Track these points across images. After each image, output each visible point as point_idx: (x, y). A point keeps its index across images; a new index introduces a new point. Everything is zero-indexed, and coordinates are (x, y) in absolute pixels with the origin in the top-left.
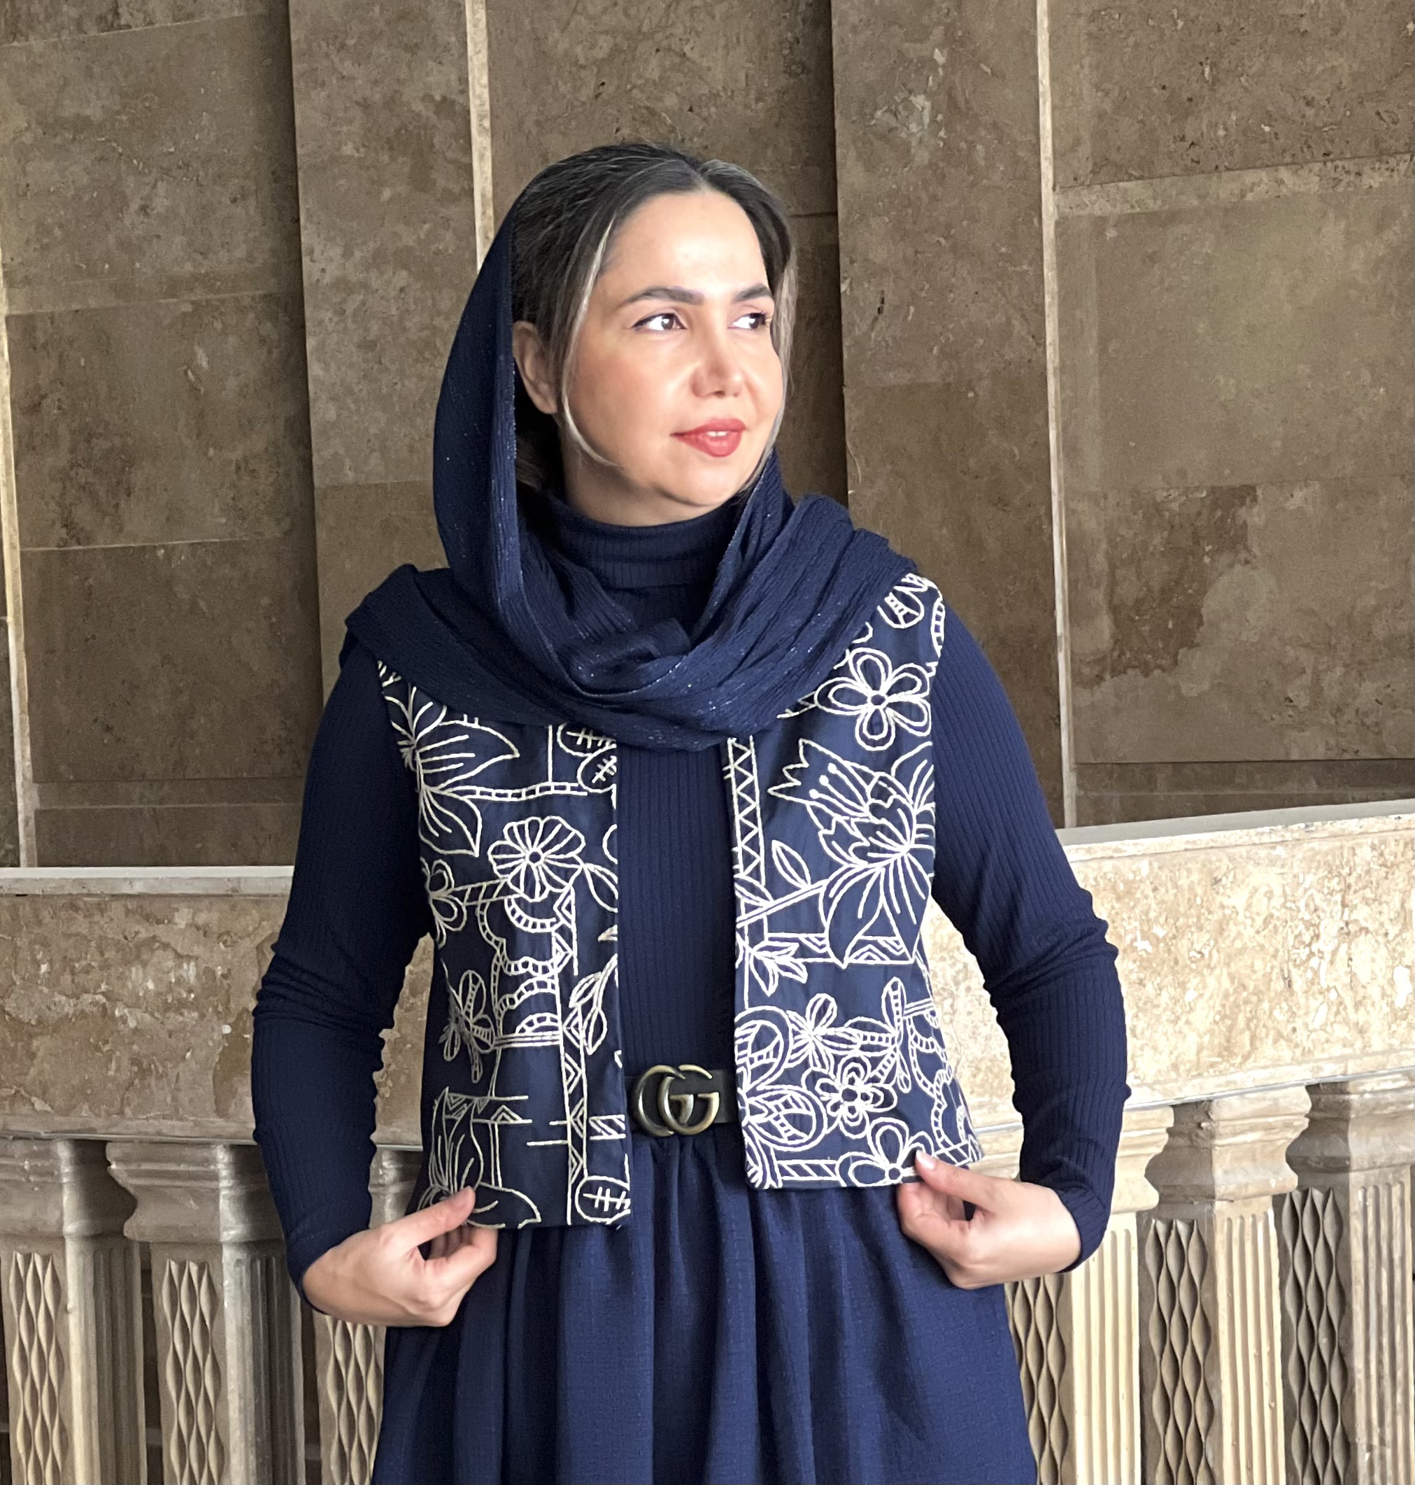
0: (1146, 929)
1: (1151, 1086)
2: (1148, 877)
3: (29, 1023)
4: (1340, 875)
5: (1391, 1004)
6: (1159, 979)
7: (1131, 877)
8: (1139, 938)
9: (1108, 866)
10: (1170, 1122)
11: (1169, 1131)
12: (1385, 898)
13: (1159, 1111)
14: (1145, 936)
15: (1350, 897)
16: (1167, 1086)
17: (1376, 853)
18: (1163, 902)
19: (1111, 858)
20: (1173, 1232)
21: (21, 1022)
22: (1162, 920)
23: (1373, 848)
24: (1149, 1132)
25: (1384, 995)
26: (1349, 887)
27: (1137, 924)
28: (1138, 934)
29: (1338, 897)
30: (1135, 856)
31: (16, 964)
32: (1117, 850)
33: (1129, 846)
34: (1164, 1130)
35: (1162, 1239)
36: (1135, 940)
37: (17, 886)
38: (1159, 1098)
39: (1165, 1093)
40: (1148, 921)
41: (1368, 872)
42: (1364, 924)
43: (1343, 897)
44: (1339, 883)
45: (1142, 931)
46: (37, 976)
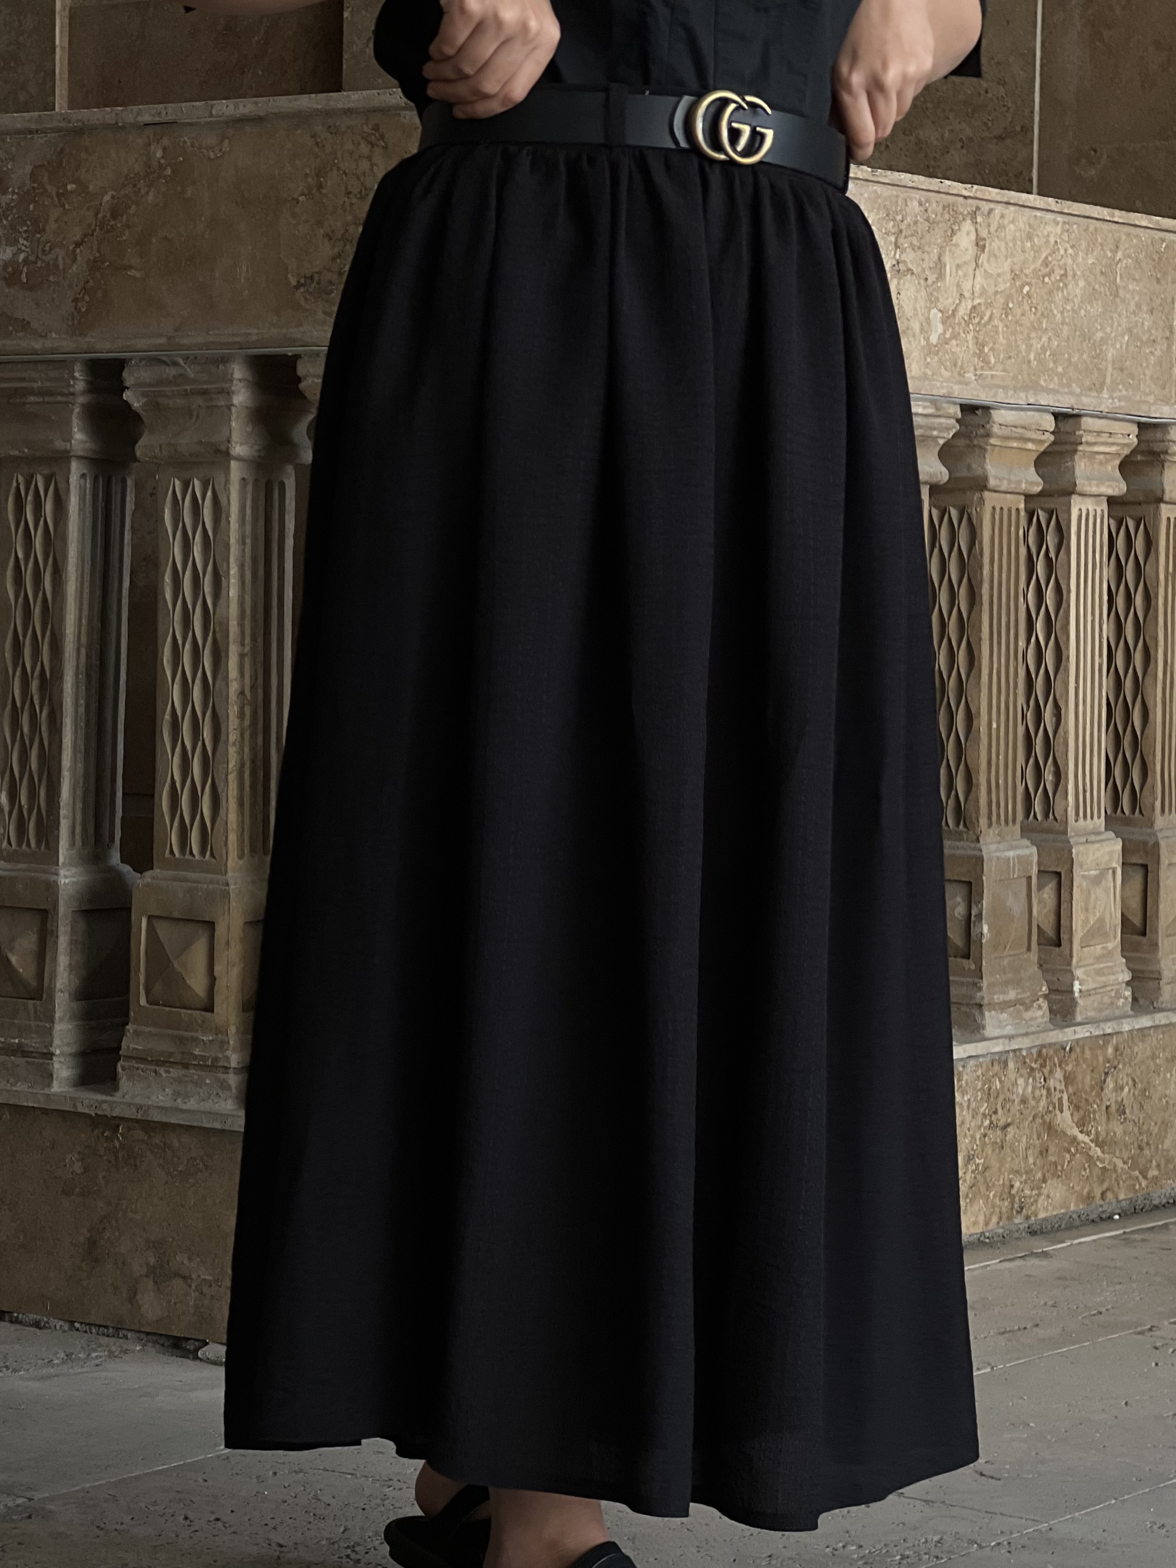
4: (894, 220)
5: (927, 339)
12: (926, 249)
15: (901, 240)
17: (922, 209)
23: (920, 204)
25: (922, 330)
26: (901, 231)
29: (893, 239)
41: (916, 223)
42: (910, 266)
43: (896, 239)
44: (894, 226)
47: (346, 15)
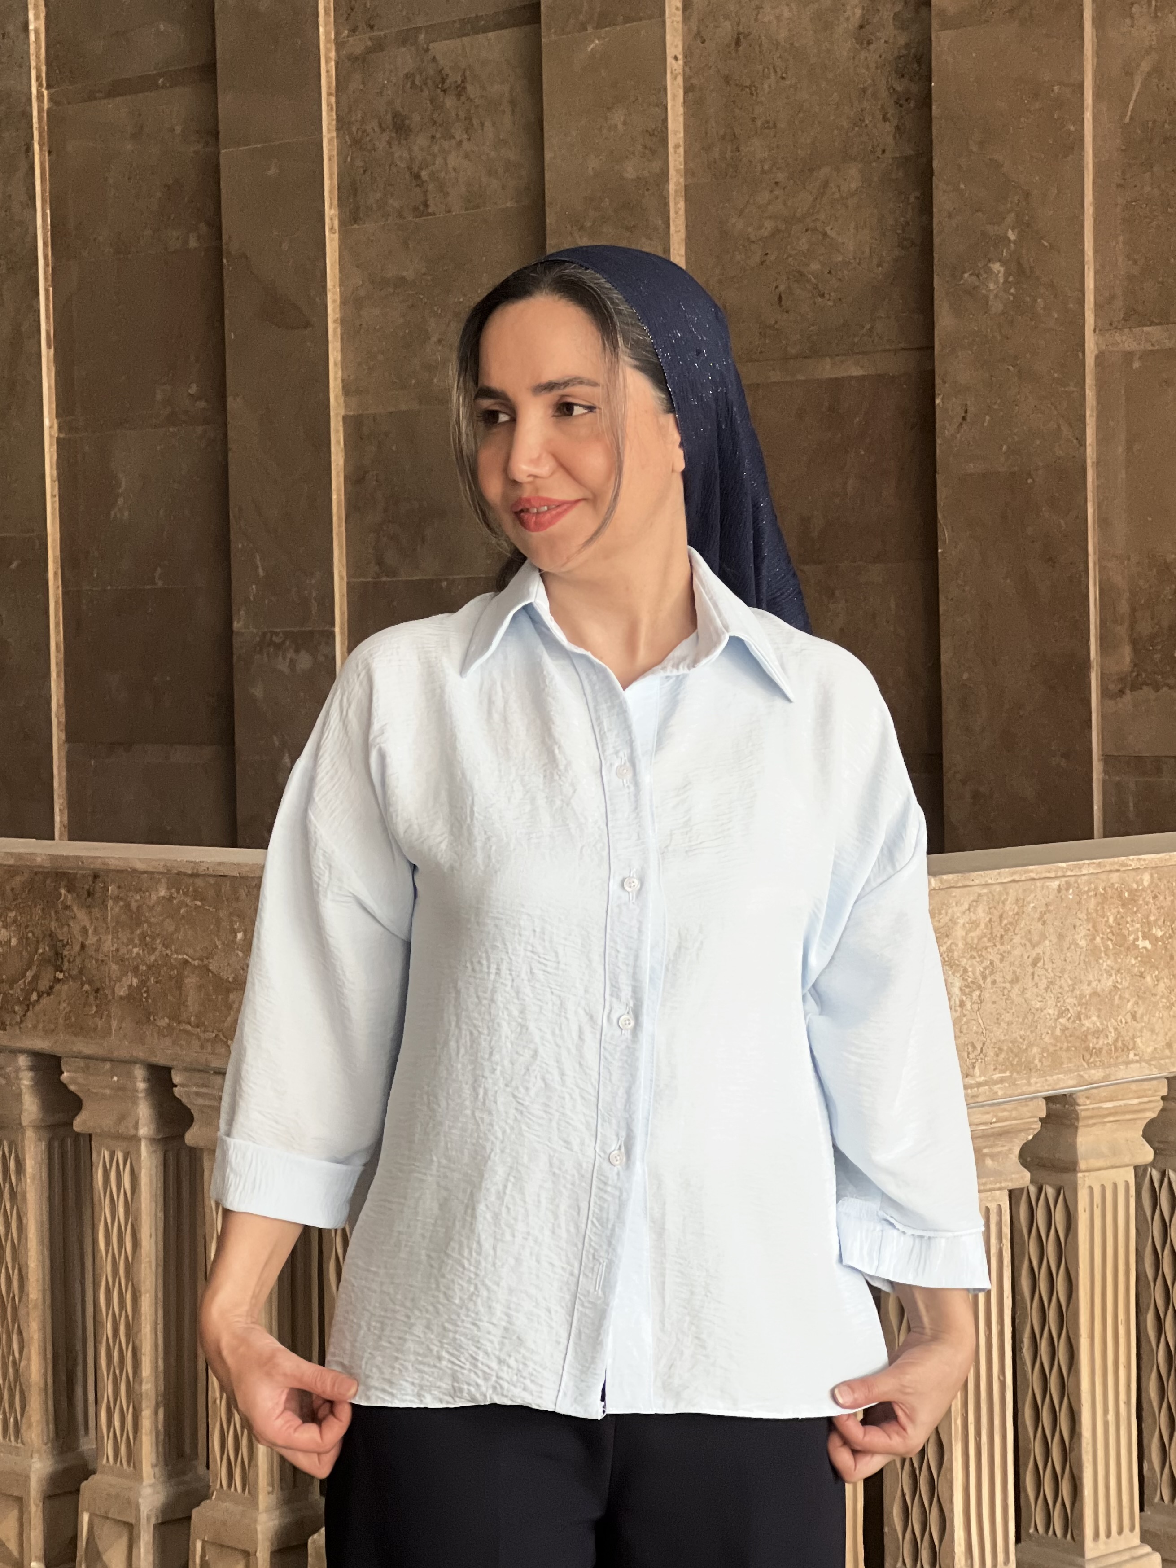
0: (1146, 930)
1: (1148, 1062)
2: (1149, 885)
3: (227, 981)
6: (1157, 973)
7: (1135, 886)
8: (1141, 938)
9: (1115, 877)
10: (1164, 1092)
11: (1163, 1098)
13: (1155, 1082)
14: (1145, 937)
16: (1162, 1062)
18: (1162, 907)
19: (1118, 870)
20: (1166, 1180)
21: (221, 979)
22: (1160, 923)
24: (1146, 1099)
27: (1138, 926)
28: (1140, 934)
30: (1138, 869)
31: (218, 931)
32: (1123, 864)
33: (1133, 861)
34: (1159, 1098)
35: (1157, 1185)
36: (1137, 939)
37: (220, 868)
38: (1156, 1073)
39: (1160, 1068)
40: (1149, 923)
45: (1143, 933)
46: (234, 941)
47: (938, 401)
